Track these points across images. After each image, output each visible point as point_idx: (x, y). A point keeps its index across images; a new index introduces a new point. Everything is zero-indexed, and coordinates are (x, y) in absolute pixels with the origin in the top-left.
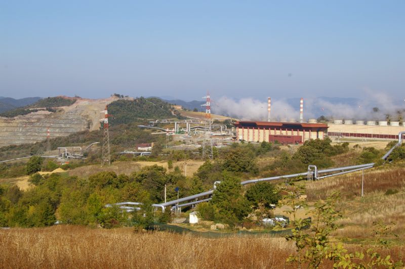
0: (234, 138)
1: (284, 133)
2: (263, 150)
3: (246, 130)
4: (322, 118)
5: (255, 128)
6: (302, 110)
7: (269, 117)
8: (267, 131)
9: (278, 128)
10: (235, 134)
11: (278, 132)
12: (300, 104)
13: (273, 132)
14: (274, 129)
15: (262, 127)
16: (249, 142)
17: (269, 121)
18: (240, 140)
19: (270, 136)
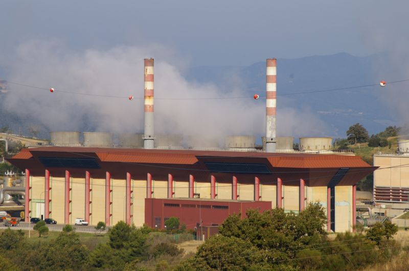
0: (14, 214)
1: (204, 190)
2: (114, 259)
3: (58, 183)
4: (357, 135)
5: (95, 175)
6: (272, 103)
7: (149, 131)
8: (139, 186)
9: (180, 173)
10: (17, 198)
11: (181, 190)
12: (267, 79)
13: (160, 189)
14: (165, 178)
15: (119, 170)
16: (68, 228)
17: (149, 146)
18: (34, 220)
19: (151, 204)
